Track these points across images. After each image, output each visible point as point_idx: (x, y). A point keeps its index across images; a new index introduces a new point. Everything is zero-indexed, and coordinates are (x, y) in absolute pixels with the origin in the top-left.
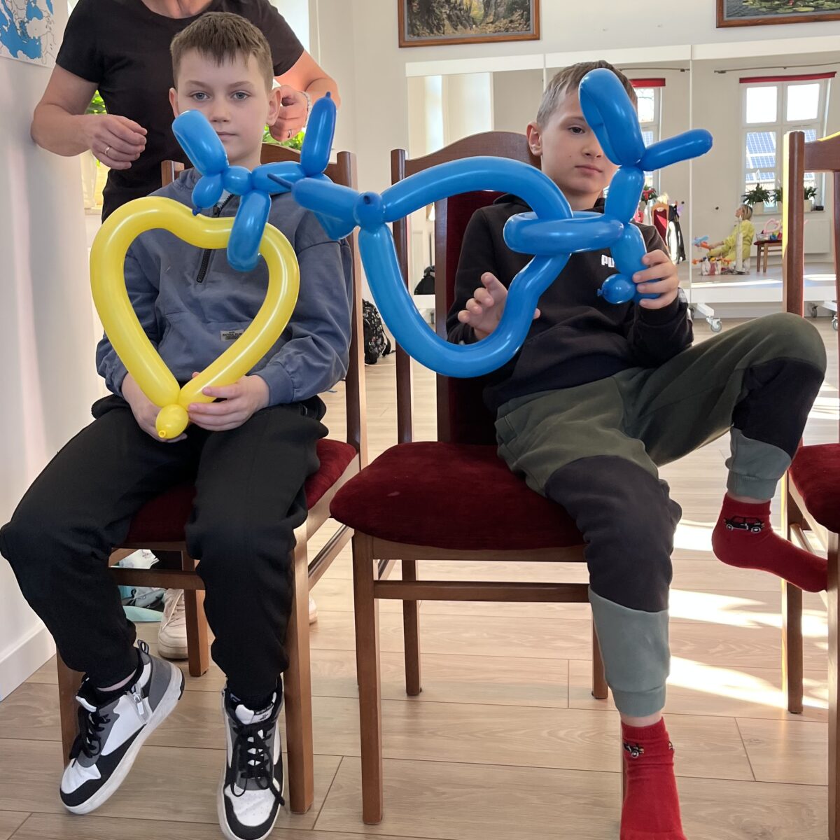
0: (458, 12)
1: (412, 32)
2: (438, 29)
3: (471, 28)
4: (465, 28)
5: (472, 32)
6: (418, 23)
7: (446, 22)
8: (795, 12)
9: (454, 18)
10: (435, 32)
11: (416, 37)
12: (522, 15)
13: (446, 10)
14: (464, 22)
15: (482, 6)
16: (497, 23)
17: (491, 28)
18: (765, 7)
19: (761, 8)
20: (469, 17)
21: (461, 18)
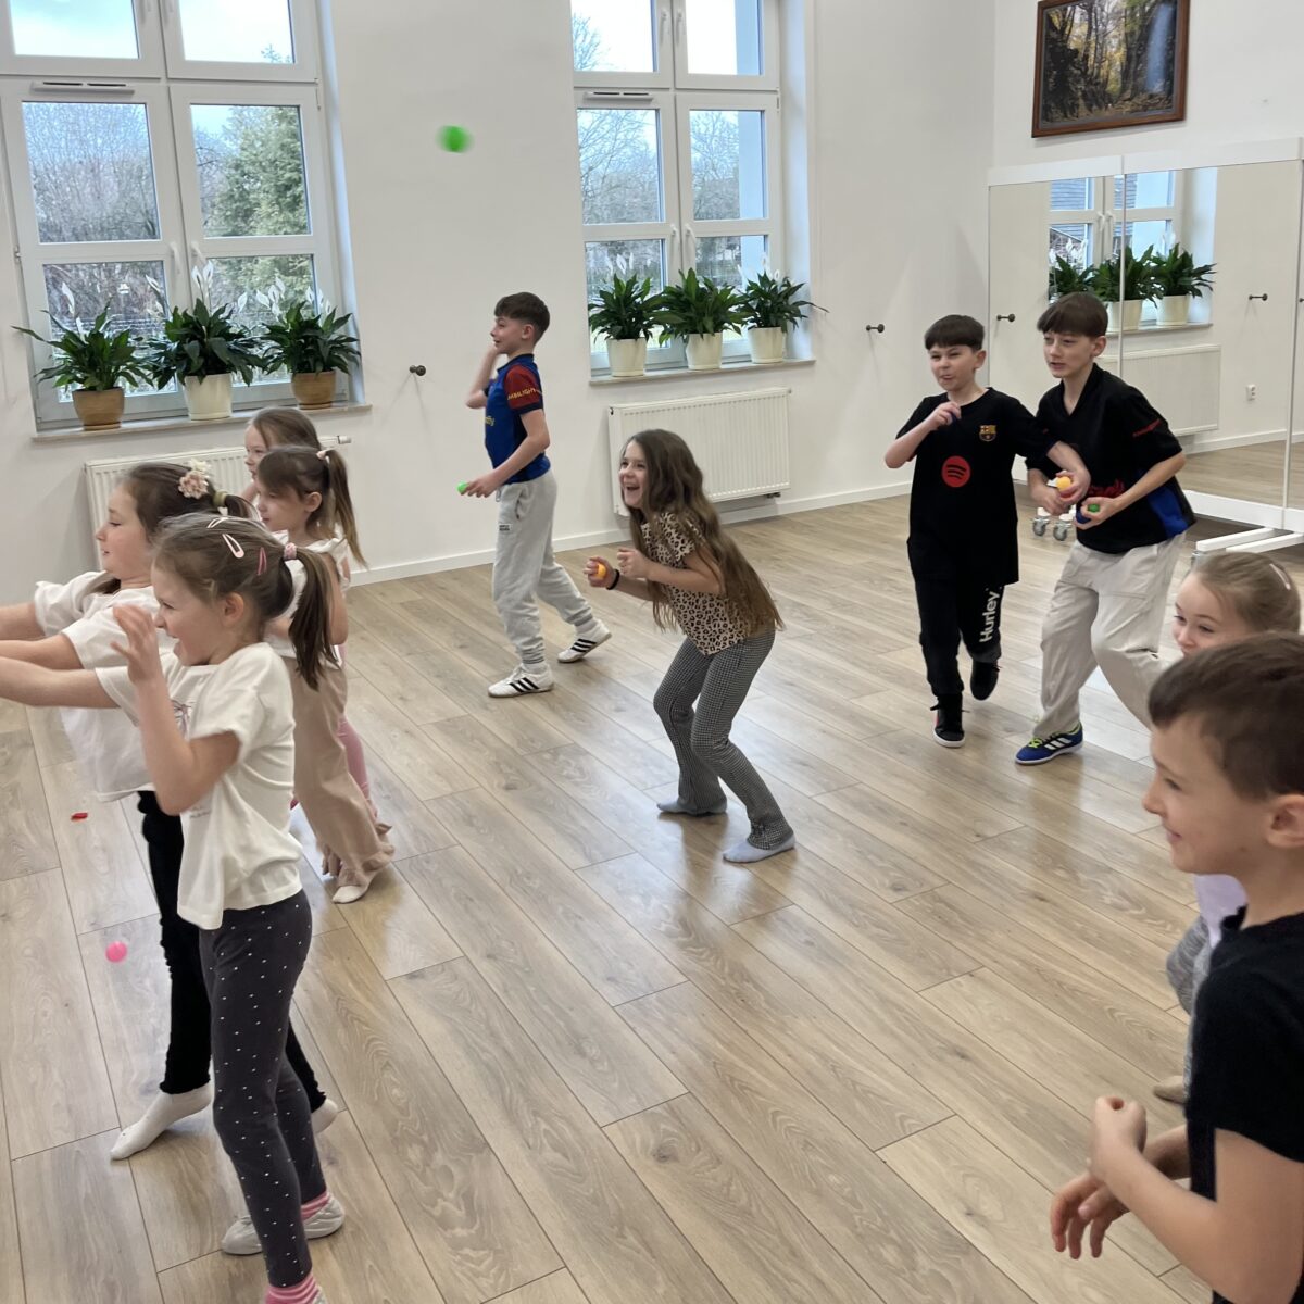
0: (1093, 87)
1: (1046, 118)
2: (1072, 112)
3: (1107, 107)
4: (1100, 107)
5: (1108, 113)
6: (1053, 105)
7: (1081, 102)
9: (1089, 95)
10: (1069, 115)
11: (1049, 123)
13: (1081, 86)
14: (1100, 100)
15: (1120, 76)
16: (1135, 100)
17: (1127, 107)
20: (1105, 93)
21: (1098, 95)
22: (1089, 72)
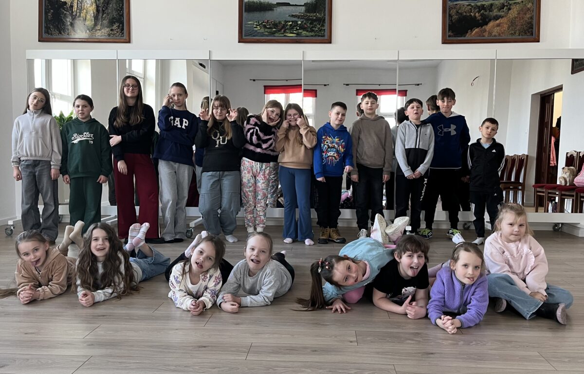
0: (78, 21)
1: (47, 32)
2: (65, 31)
3: (87, 32)
4: (83, 31)
5: (87, 35)
7: (70, 27)
8: (285, 36)
9: (75, 25)
10: (63, 33)
11: (50, 36)
12: (119, 27)
13: (70, 19)
14: (81, 28)
15: (93, 18)
16: (102, 30)
17: (99, 33)
18: (267, 32)
19: (265, 32)
20: (85, 25)
21: (80, 25)
22: (74, 14)
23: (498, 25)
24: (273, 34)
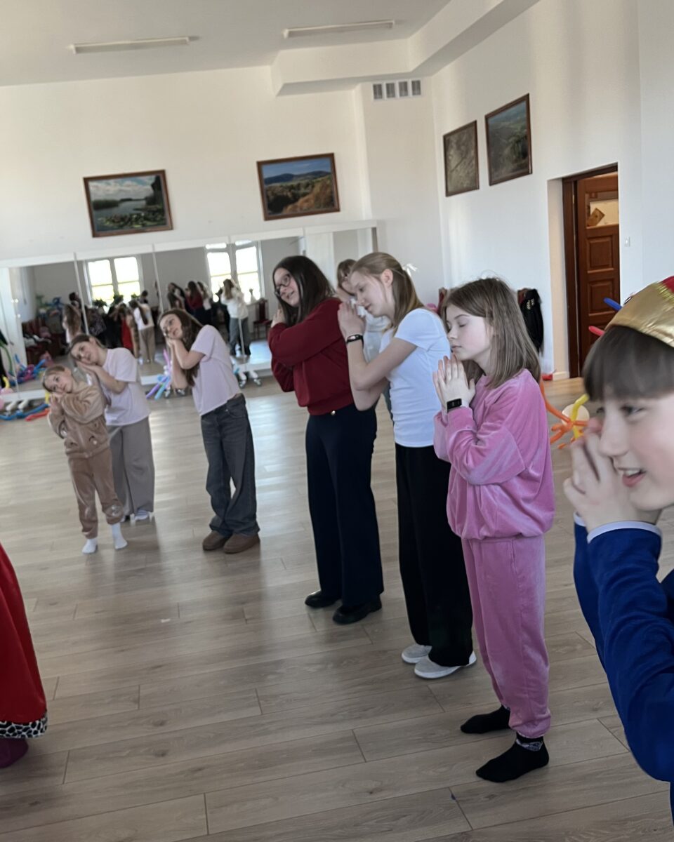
8: (132, 227)
18: (116, 225)
23: (307, 201)
24: (121, 227)
